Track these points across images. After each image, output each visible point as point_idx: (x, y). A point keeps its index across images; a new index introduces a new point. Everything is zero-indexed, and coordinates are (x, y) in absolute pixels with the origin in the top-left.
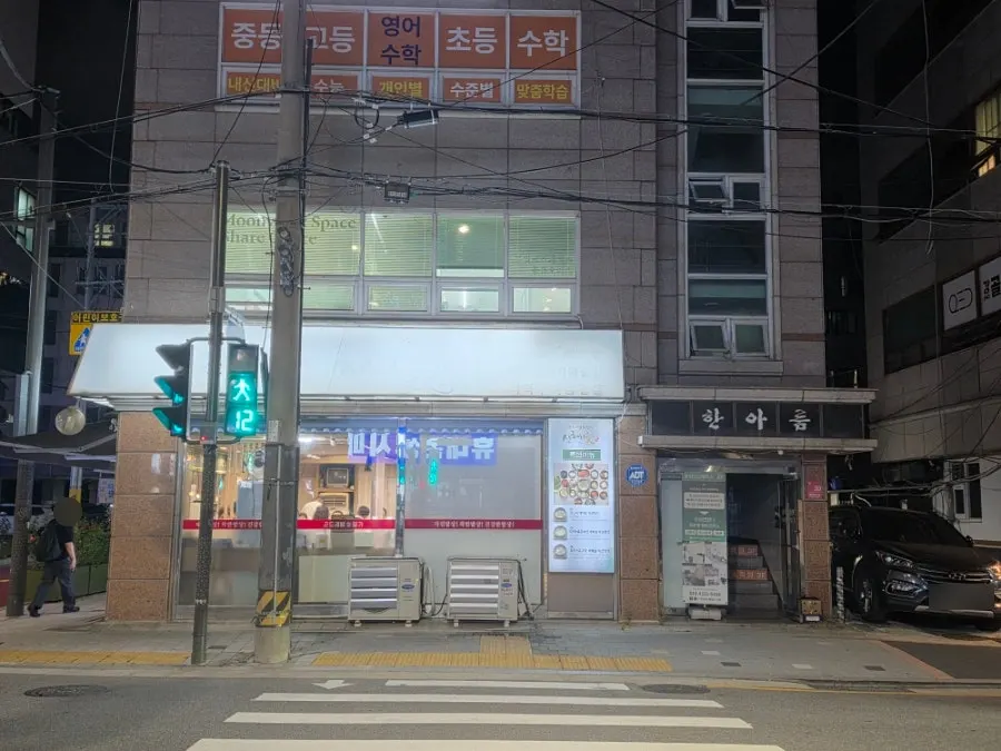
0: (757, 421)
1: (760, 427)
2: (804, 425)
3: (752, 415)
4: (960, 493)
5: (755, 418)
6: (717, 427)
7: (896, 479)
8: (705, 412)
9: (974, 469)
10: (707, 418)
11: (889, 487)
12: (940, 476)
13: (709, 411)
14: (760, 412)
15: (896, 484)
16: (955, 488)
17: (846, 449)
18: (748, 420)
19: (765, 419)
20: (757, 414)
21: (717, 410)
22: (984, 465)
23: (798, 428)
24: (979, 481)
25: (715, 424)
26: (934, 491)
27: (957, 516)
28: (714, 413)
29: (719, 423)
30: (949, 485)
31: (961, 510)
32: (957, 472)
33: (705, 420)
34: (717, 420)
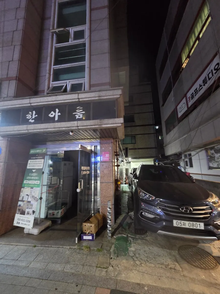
0: (55, 116)
1: (56, 119)
2: (81, 115)
3: (52, 112)
4: (186, 161)
5: (54, 114)
6: (33, 121)
7: (171, 159)
8: (28, 113)
9: (190, 155)
10: (29, 116)
11: (169, 161)
12: (181, 158)
13: (30, 113)
14: (57, 110)
15: (171, 160)
16: (185, 160)
17: (104, 126)
18: (50, 115)
19: (60, 114)
20: (55, 112)
21: (34, 112)
22: (193, 153)
23: (77, 117)
24: (191, 158)
25: (32, 119)
26: (180, 161)
27: (186, 167)
28: (32, 114)
29: (35, 119)
30: (184, 160)
31: (187, 165)
32: (186, 156)
33: (27, 118)
34: (34, 117)
